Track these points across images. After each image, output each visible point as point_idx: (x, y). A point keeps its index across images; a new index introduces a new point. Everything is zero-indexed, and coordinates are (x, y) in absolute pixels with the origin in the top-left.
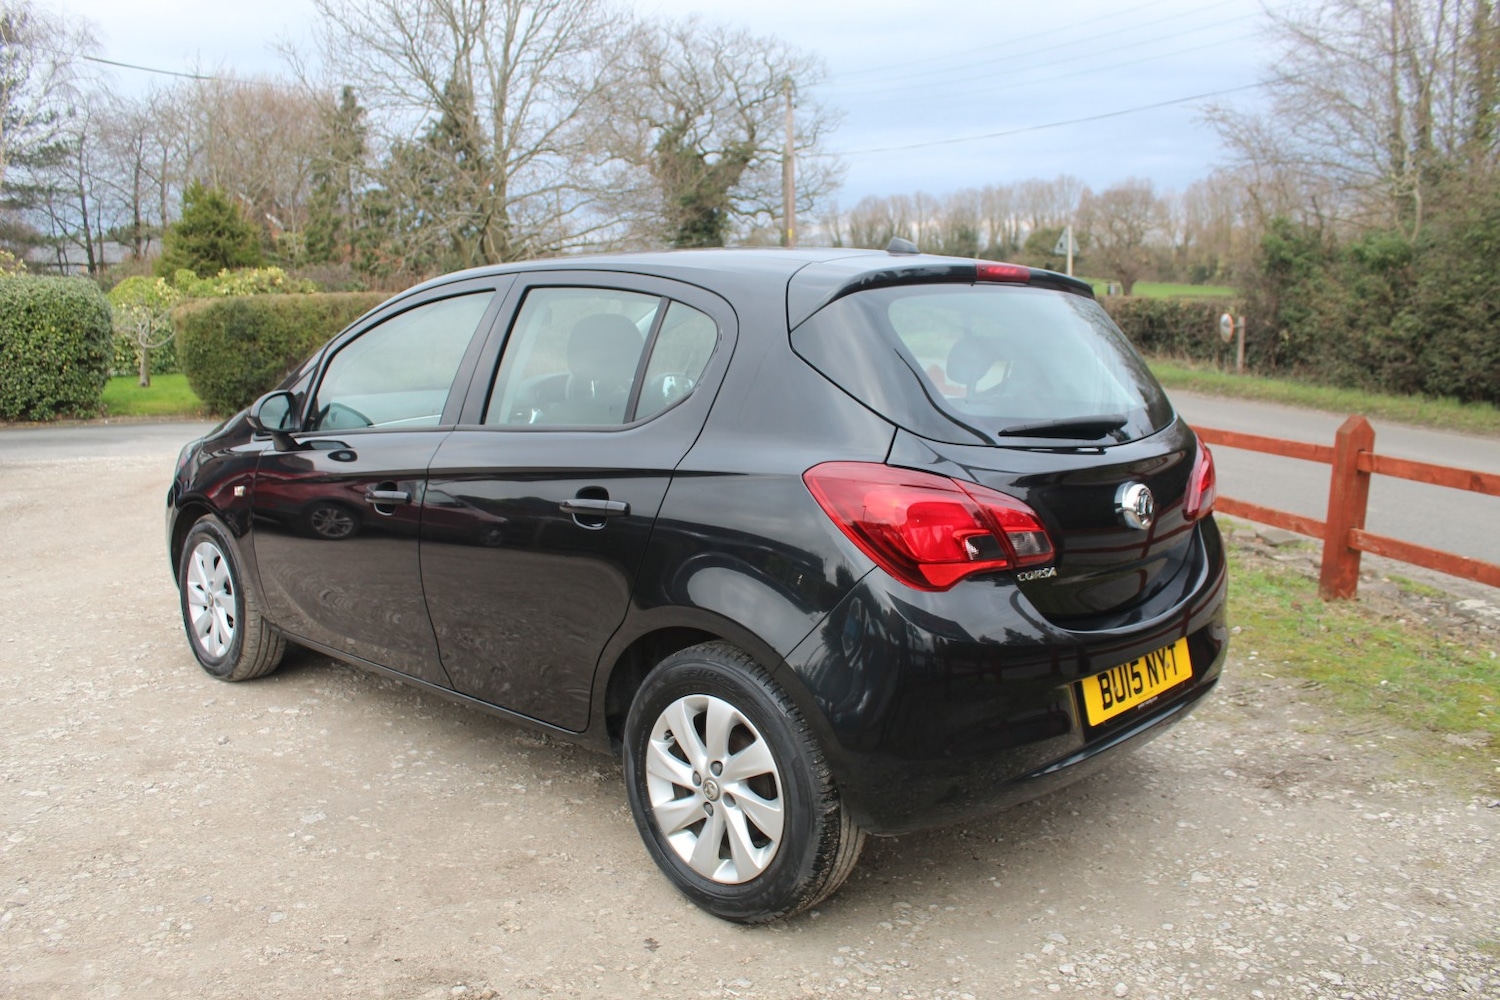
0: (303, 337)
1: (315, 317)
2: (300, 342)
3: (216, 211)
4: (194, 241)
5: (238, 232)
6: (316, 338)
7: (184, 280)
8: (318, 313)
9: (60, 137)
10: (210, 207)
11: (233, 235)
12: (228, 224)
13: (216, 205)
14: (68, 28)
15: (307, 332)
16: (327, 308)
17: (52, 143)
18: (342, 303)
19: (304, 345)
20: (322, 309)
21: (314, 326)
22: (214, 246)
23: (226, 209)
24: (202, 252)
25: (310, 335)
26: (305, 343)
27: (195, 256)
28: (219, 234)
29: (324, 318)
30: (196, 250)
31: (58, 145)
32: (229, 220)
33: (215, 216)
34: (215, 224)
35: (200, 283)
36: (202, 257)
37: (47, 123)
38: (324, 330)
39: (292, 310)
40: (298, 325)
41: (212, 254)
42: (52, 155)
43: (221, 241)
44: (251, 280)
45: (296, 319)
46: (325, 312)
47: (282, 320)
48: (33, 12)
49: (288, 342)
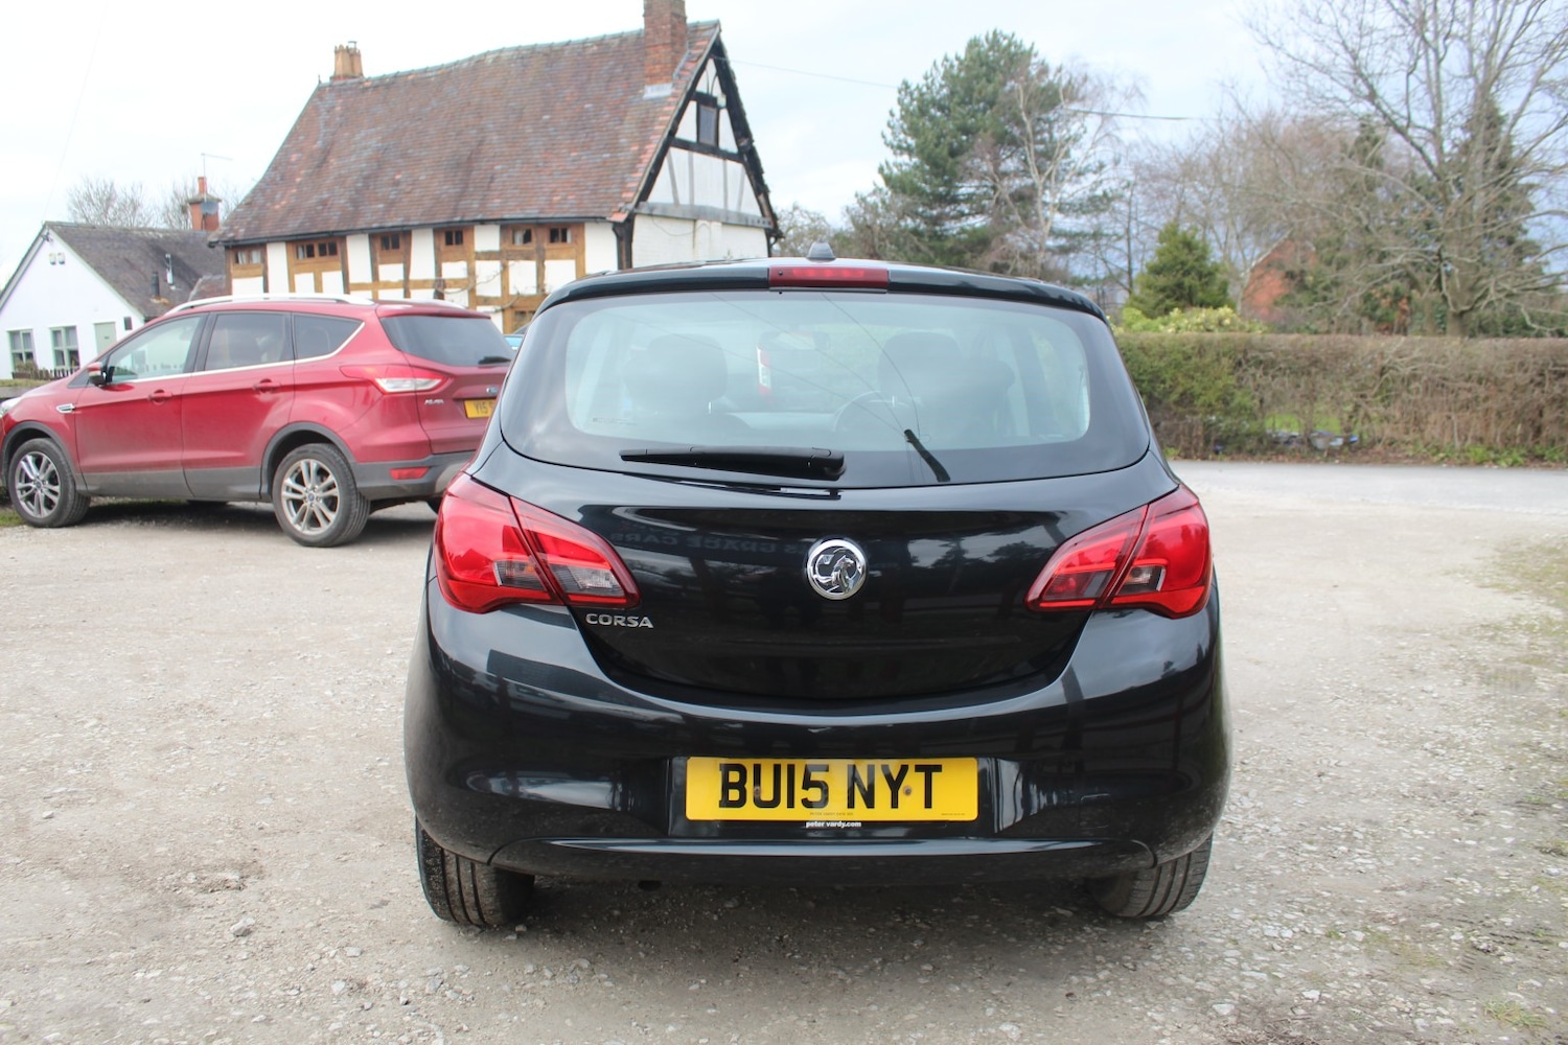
0: (1167, 376)
1: (1180, 357)
2: (1163, 382)
3: (1186, 251)
4: (1162, 281)
5: (1205, 272)
6: (1180, 379)
7: (1130, 319)
8: (1184, 352)
9: (1105, 186)
10: (1181, 246)
11: (1201, 276)
12: (1197, 264)
13: (1188, 245)
14: (1117, 83)
15: (1171, 371)
16: (1193, 348)
17: (1099, 192)
18: (1210, 343)
19: (1167, 385)
20: (1187, 348)
21: (1178, 366)
22: (1180, 285)
23: (1197, 249)
24: (1168, 292)
25: (1174, 374)
26: (1169, 383)
27: (1161, 296)
28: (1187, 273)
29: (1190, 358)
30: (1163, 290)
31: (1105, 194)
32: (1197, 260)
33: (1184, 255)
34: (1183, 263)
35: (1146, 321)
36: (1168, 297)
37: (1095, 172)
38: (1188, 370)
39: (1158, 349)
40: (1162, 364)
41: (1178, 294)
42: (1096, 204)
43: (1187, 281)
44: (1199, 320)
45: (1161, 357)
46: (1190, 352)
47: (1146, 359)
48: (1091, 72)
49: (1150, 381)
